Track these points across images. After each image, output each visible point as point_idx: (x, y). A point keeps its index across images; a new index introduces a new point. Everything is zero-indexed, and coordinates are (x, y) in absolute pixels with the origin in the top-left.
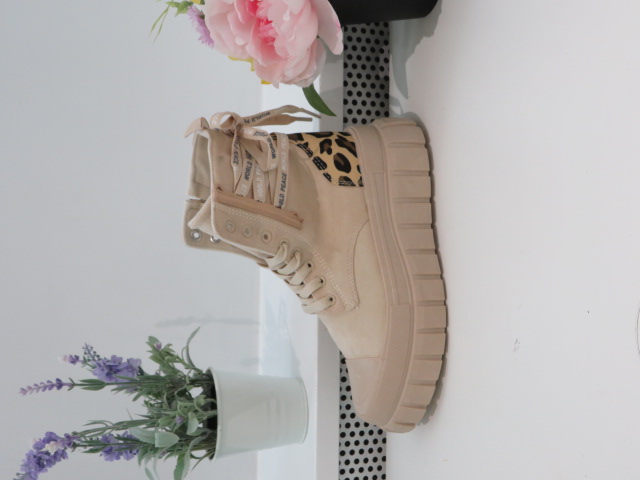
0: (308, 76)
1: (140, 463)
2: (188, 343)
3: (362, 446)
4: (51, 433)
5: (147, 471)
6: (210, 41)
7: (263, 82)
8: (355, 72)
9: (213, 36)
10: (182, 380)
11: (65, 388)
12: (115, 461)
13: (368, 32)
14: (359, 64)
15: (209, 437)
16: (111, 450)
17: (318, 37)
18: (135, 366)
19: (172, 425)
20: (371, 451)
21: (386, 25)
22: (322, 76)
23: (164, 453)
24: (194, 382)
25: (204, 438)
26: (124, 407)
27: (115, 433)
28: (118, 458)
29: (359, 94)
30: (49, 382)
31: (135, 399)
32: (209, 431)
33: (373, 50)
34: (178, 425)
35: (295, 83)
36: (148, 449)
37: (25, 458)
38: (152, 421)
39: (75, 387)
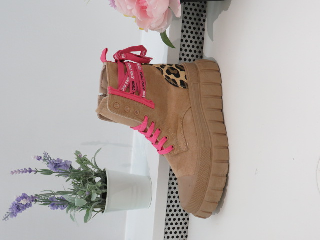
0: (163, 27)
1: (67, 212)
2: (96, 155)
3: (178, 212)
4: (25, 194)
5: (71, 216)
6: (115, 6)
7: (140, 29)
8: (188, 26)
9: (116, 4)
10: (91, 174)
11: (33, 173)
13: (196, 6)
14: (190, 22)
15: (102, 203)
16: (54, 204)
17: (169, 8)
18: (69, 164)
19: (85, 195)
20: (182, 215)
21: (206, 3)
22: (171, 27)
23: (80, 209)
24: (97, 175)
25: (100, 203)
26: (61, 184)
27: (57, 197)
28: (57, 209)
29: (189, 37)
30: (25, 169)
31: (67, 181)
32: (102, 200)
33: (198, 15)
34: (87, 196)
35: (156, 30)
36: (71, 206)
37: (12, 205)
38: (75, 193)
39: (38, 173)
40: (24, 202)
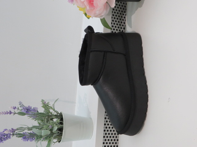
2: (54, 103)
3: (110, 141)
4: (6, 129)
11: (12, 114)
12: (26, 141)
16: (25, 138)
20: (113, 143)
28: (28, 141)
30: (7, 111)
31: (35, 120)
32: (60, 132)
34: (50, 128)
35: (98, 17)
39: (16, 114)
40: (6, 132)
